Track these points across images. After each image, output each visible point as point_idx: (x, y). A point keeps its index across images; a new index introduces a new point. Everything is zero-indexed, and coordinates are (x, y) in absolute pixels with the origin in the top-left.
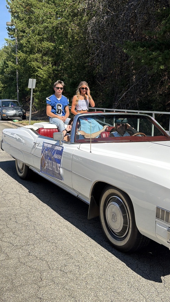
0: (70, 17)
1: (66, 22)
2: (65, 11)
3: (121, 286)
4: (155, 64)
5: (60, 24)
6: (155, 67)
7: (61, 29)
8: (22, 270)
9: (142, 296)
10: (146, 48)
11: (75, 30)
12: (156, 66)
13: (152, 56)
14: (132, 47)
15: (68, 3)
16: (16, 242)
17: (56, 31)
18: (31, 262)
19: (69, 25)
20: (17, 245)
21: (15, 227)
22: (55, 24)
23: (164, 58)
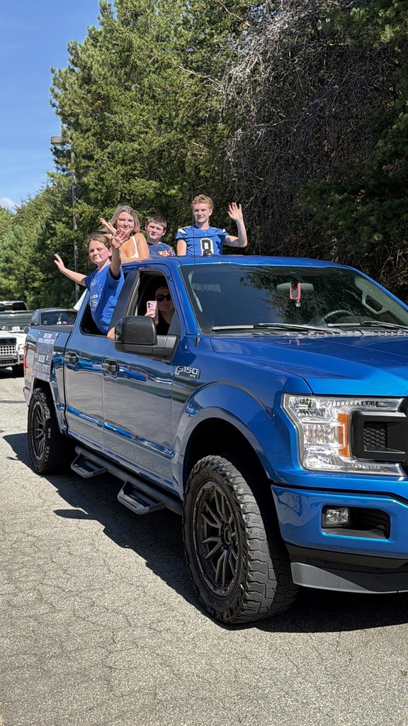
0: (189, 127)
1: (181, 140)
2: (177, 115)
3: (257, 650)
4: (363, 230)
5: (168, 144)
6: (364, 237)
7: (170, 153)
8: (79, 628)
9: (292, 664)
10: (348, 193)
11: (201, 155)
13: (357, 215)
14: (318, 192)
15: (183, 101)
16: (69, 586)
17: (160, 158)
18: (96, 616)
19: (188, 146)
20: (70, 591)
21: (68, 562)
22: (155, 145)
23: (381, 218)
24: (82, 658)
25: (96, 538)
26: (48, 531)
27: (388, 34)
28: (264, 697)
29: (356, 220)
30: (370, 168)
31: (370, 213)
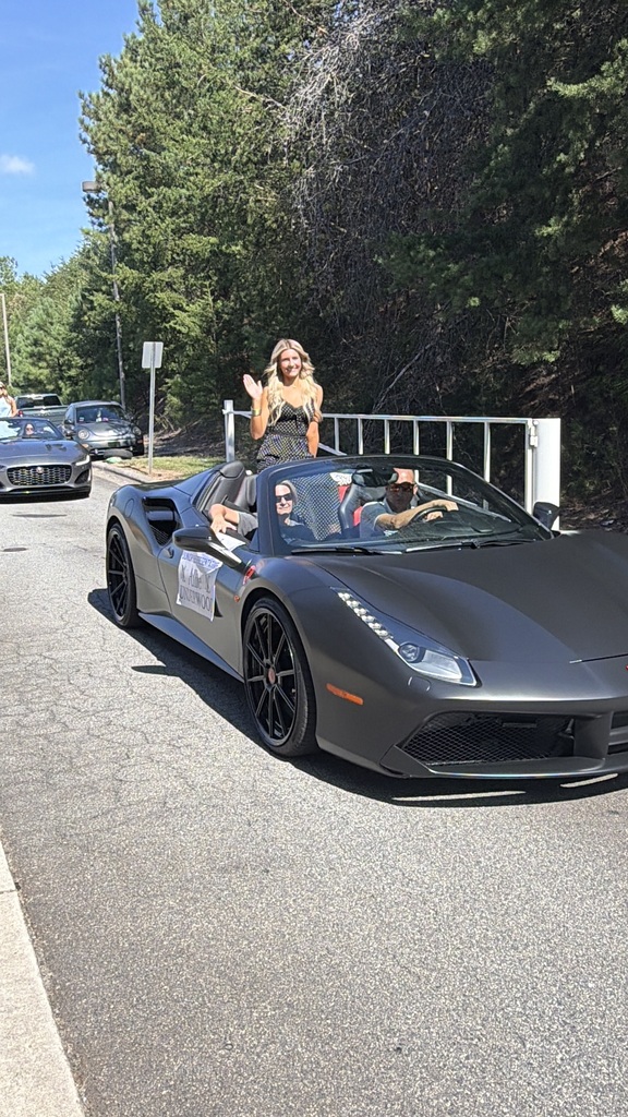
0: (251, 166)
1: (241, 182)
2: (234, 152)
4: (455, 294)
5: (224, 188)
6: (456, 301)
7: (227, 199)
11: (266, 201)
12: (457, 298)
15: (242, 132)
16: (87, 706)
17: (214, 207)
18: (112, 734)
19: (251, 191)
20: (86, 711)
21: (87, 683)
22: (208, 190)
23: (477, 278)
24: (91, 772)
25: (121, 660)
26: (67, 653)
27: (483, 43)
28: (280, 804)
29: (448, 281)
30: (463, 216)
31: (462, 273)
